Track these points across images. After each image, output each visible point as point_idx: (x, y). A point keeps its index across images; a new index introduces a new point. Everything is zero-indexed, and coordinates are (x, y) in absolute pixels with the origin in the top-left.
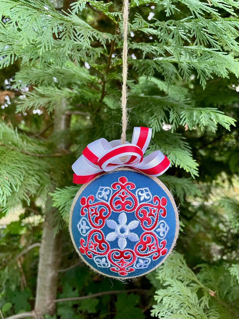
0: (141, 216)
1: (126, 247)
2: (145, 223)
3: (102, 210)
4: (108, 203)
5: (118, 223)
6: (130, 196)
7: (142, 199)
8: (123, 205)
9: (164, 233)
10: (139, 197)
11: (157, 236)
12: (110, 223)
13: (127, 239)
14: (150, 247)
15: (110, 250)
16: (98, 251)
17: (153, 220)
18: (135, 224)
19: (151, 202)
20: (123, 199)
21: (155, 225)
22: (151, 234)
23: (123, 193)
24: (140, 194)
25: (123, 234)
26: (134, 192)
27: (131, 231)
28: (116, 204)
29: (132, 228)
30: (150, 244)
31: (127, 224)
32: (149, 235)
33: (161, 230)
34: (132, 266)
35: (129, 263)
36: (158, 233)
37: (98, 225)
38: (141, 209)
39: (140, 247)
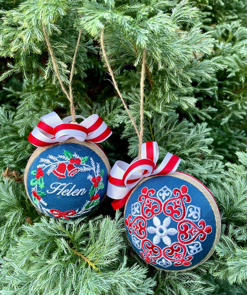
0: (169, 211)
1: (172, 242)
2: (175, 215)
3: (140, 223)
4: (141, 215)
5: (155, 227)
6: (154, 201)
7: (164, 198)
8: (152, 211)
9: (196, 215)
10: (161, 197)
11: (191, 220)
12: (150, 229)
13: (168, 235)
14: (190, 232)
15: (162, 250)
16: (155, 255)
17: (181, 210)
18: (167, 221)
19: (173, 196)
20: (149, 206)
21: (184, 212)
22: (185, 221)
23: (148, 202)
24: (160, 195)
25: (164, 234)
26: (155, 195)
27: (168, 228)
28: (147, 212)
29: (167, 226)
30: (189, 230)
31: (162, 224)
32: (184, 224)
33: (192, 214)
34: (187, 254)
35: (183, 253)
36: (191, 218)
37: (143, 236)
38: (166, 207)
39: (182, 236)
